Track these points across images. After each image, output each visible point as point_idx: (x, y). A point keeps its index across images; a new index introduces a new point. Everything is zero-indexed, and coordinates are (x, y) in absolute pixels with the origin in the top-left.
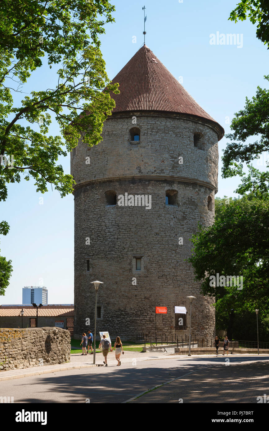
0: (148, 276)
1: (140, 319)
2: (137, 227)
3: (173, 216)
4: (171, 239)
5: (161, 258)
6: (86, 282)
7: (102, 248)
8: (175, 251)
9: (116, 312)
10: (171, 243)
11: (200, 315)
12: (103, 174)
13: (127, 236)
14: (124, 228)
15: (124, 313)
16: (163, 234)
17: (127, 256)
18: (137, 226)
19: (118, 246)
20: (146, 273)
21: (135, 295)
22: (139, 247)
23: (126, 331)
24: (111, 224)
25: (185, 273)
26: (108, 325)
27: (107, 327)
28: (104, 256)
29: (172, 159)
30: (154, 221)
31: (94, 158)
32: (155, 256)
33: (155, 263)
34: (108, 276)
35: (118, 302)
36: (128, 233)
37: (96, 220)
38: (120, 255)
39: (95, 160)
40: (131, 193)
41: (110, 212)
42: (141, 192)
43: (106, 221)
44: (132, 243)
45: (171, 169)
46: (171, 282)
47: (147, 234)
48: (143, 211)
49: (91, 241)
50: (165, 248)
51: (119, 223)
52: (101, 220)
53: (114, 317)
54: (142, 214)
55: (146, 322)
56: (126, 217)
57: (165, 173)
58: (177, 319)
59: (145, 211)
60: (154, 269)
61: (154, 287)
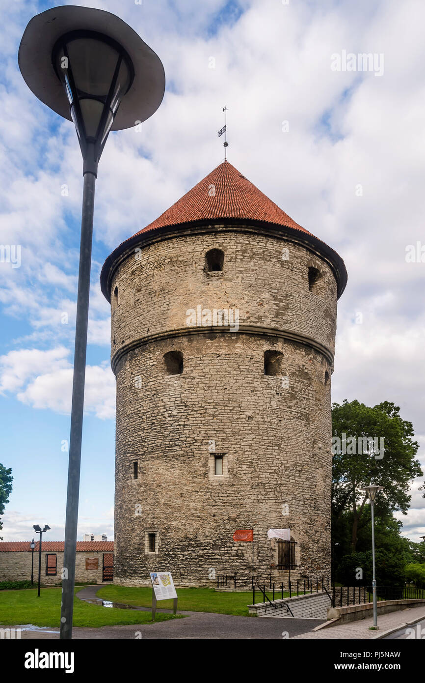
0: (234, 485)
1: (220, 553)
2: (217, 407)
3: (276, 391)
4: (272, 427)
5: (255, 457)
6: (132, 496)
7: (158, 442)
8: (279, 445)
9: (180, 542)
10: (272, 434)
12: (160, 325)
13: (199, 422)
14: (196, 409)
15: (193, 543)
16: (259, 418)
17: (199, 452)
18: (216, 405)
19: (185, 437)
20: (232, 480)
21: (212, 515)
22: (219, 438)
23: (196, 572)
24: (173, 403)
25: (294, 481)
26: (167, 562)
27: (164, 566)
28: (162, 454)
29: (275, 302)
30: (246, 398)
31: (147, 302)
32: (246, 453)
33: (246, 465)
34: (169, 486)
35: (185, 525)
36: (202, 417)
37: (149, 398)
38: (188, 451)
39: (149, 306)
40: (207, 353)
41: (172, 385)
42: (223, 352)
43: (166, 400)
44: (208, 432)
45: (273, 316)
46: (271, 495)
47: (233, 417)
48: (227, 381)
49: (141, 433)
50: (263, 440)
51: (187, 401)
52: (158, 399)
53: (177, 550)
54: (225, 387)
55: (230, 557)
56: (199, 392)
57: (265, 323)
58: (281, 553)
59: (230, 381)
60: (244, 474)
61: (245, 502)
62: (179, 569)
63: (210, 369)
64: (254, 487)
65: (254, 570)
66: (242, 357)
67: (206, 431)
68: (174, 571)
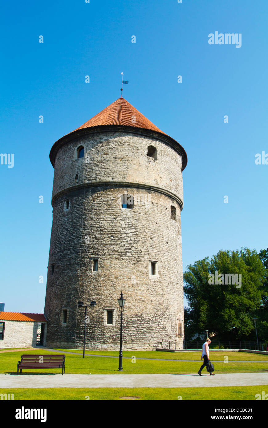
0: (161, 282)
1: (155, 326)
4: (174, 249)
5: (169, 266)
7: (117, 249)
9: (132, 317)
10: (174, 253)
12: (122, 178)
13: (143, 240)
14: (141, 232)
15: (140, 318)
16: (170, 243)
17: (144, 259)
18: (152, 231)
19: (135, 248)
20: (160, 278)
21: (151, 300)
22: (154, 252)
23: (142, 339)
24: (127, 225)
28: (119, 257)
29: (175, 181)
30: (165, 230)
31: (112, 162)
32: (165, 263)
35: (135, 306)
36: (144, 237)
37: (110, 220)
38: (137, 258)
39: (113, 164)
41: (126, 214)
42: (155, 202)
43: (122, 222)
44: (148, 247)
45: (175, 188)
47: (160, 240)
50: (172, 256)
51: (136, 226)
52: (116, 221)
53: (129, 323)
54: (156, 222)
55: (160, 328)
56: (143, 222)
58: (179, 327)
59: (158, 219)
61: (165, 293)
62: (131, 337)
63: (149, 210)
64: (169, 284)
65: (170, 337)
66: (163, 206)
67: (147, 246)
68: (127, 338)
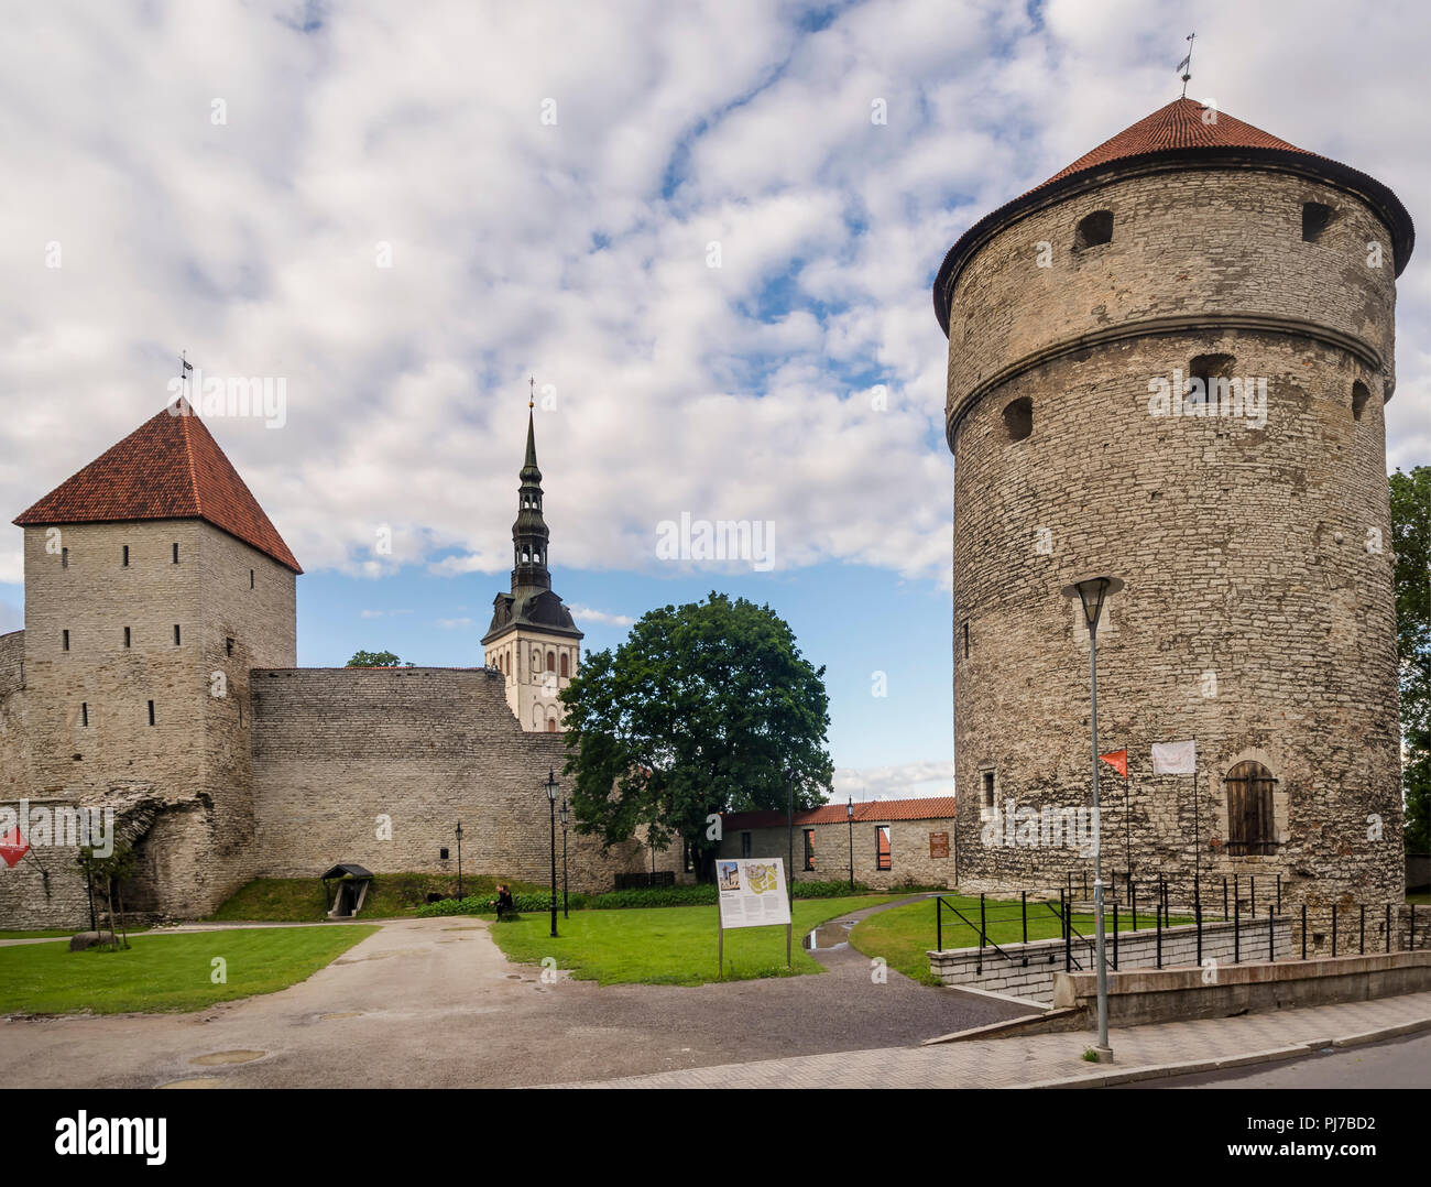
0: (1123, 647)
2: (1089, 484)
3: (1216, 431)
4: (1206, 506)
5: (1167, 577)
8: (1223, 544)
10: (1205, 522)
11: (1331, 792)
13: (1057, 521)
14: (1050, 497)
15: (1051, 791)
16: (1176, 492)
17: (1057, 584)
18: (1088, 480)
19: (1034, 557)
20: (1118, 635)
21: (1082, 721)
22: (1093, 547)
24: (1015, 494)
25: (1264, 624)
28: (999, 599)
29: (1216, 269)
30: (1147, 455)
31: (981, 330)
32: (1147, 571)
33: (1150, 597)
34: (1009, 665)
35: (1035, 749)
36: (1061, 510)
38: (1038, 586)
40: (1073, 386)
41: (1015, 461)
42: (1104, 377)
43: (1005, 491)
44: (1072, 540)
46: (1206, 661)
47: (1119, 500)
48: (1109, 431)
49: (972, 564)
50: (1184, 539)
51: (1036, 486)
52: (994, 493)
54: (1104, 443)
56: (1057, 463)
57: (1190, 307)
58: (1235, 810)
59: (1115, 430)
60: (1144, 618)
61: (1146, 685)
63: (1077, 416)
64: (1167, 646)
66: (1141, 378)
67: (1069, 537)
